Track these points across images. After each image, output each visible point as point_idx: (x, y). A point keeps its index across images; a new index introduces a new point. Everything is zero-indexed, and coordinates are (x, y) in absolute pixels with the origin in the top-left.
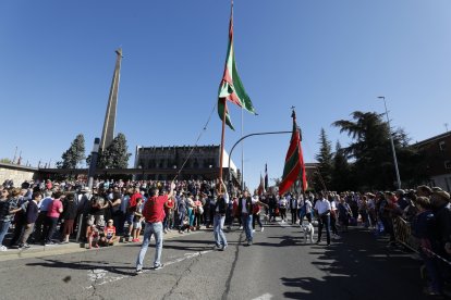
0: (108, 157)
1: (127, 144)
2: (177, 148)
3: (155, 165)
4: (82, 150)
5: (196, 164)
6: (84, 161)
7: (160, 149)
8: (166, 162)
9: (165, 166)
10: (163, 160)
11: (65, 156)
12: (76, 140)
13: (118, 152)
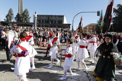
0: (23, 18)
1: (29, 13)
2: (48, 16)
3: (40, 22)
4: (13, 15)
5: (55, 22)
6: (14, 19)
7: (42, 15)
8: (44, 21)
9: (44, 22)
10: (43, 20)
11: (6, 17)
12: (10, 11)
13: (26, 16)
